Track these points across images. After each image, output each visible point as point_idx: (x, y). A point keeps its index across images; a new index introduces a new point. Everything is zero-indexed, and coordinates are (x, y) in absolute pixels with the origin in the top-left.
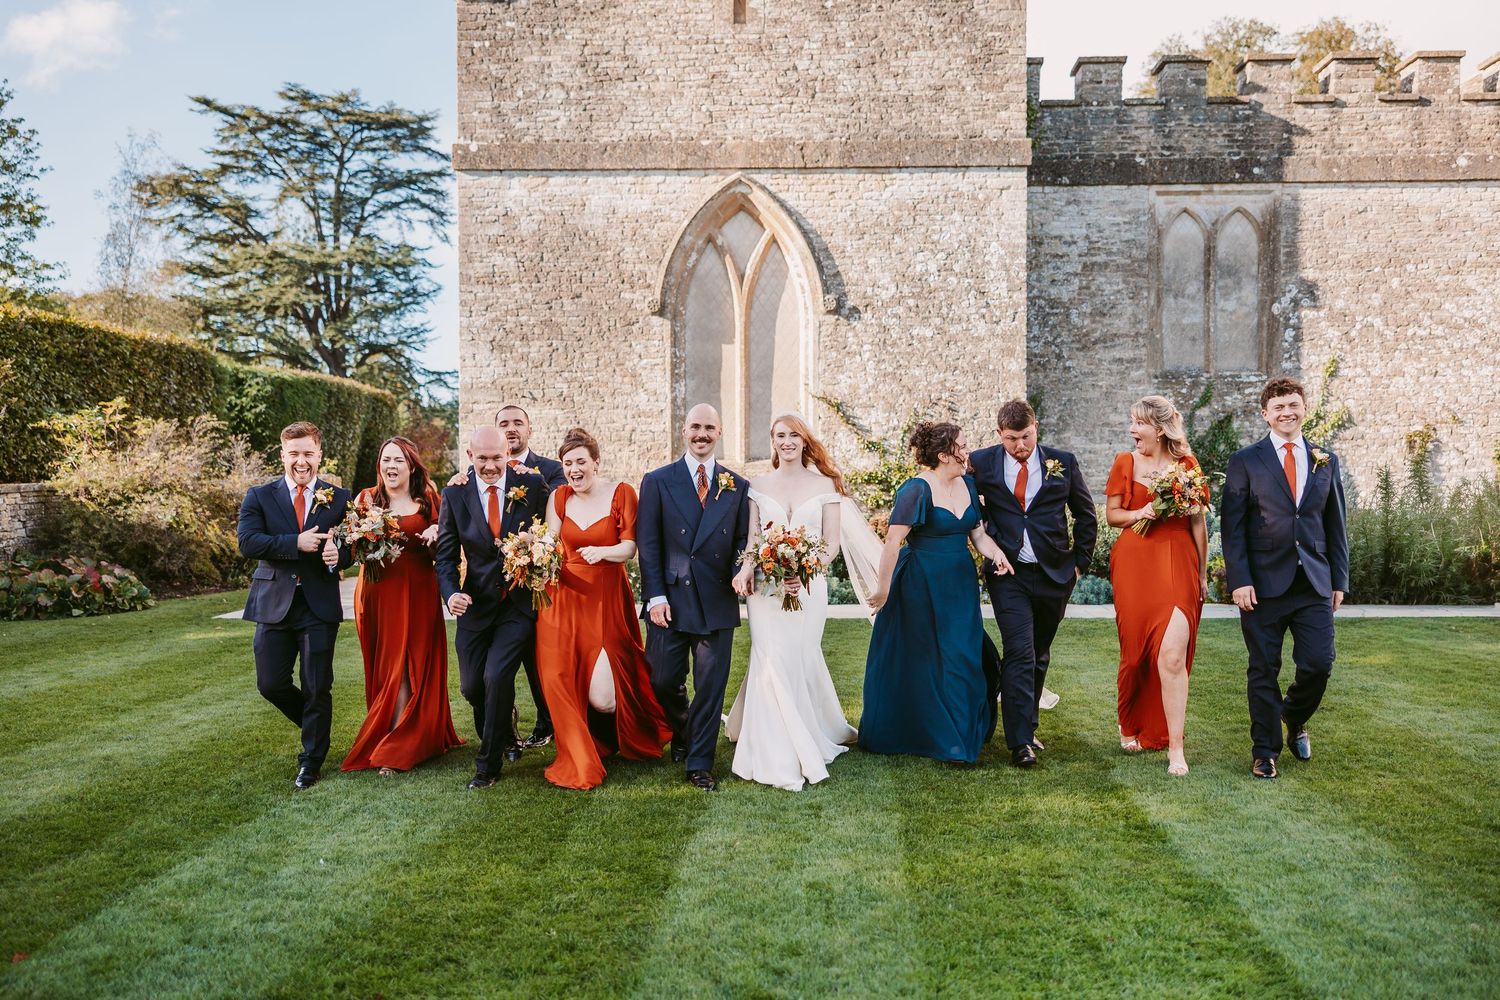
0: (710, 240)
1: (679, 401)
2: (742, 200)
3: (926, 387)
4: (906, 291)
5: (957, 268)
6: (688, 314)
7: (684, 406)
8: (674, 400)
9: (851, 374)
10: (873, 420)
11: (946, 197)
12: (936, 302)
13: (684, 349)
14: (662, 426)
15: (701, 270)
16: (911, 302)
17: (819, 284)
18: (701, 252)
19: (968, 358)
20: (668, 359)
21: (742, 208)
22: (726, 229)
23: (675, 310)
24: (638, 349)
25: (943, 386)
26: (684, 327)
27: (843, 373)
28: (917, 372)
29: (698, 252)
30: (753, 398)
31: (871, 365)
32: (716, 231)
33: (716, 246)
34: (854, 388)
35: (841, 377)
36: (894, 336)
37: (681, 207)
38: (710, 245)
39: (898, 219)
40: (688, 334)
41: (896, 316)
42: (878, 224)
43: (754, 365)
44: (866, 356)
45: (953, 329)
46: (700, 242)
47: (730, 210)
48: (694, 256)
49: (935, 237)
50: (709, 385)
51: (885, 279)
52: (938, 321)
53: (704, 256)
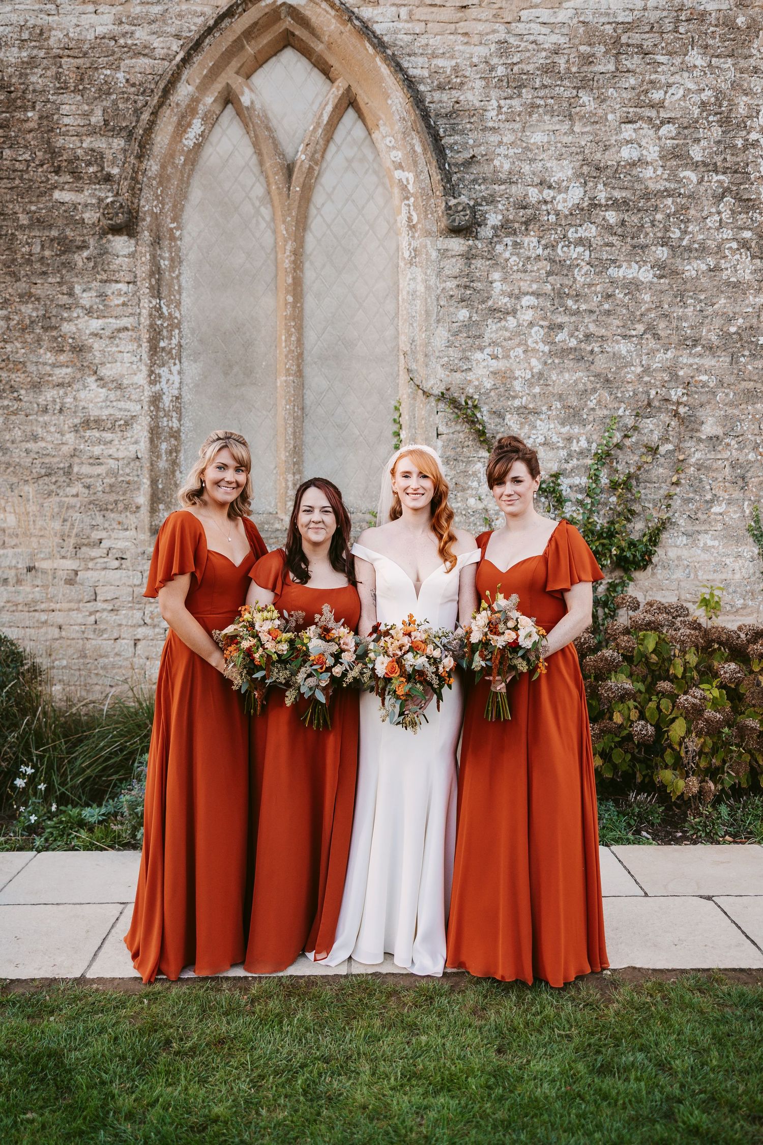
0: (229, 99)
1: (167, 401)
2: (288, 23)
3: (640, 377)
4: (602, 196)
5: (697, 153)
6: (187, 239)
7: (179, 410)
8: (156, 400)
9: (499, 351)
10: (541, 439)
11: (677, 20)
12: (659, 216)
13: (178, 305)
14: (133, 448)
15: (212, 155)
16: (612, 217)
17: (437, 177)
18: (211, 121)
19: (718, 322)
20: (145, 321)
21: (287, 41)
22: (259, 78)
23: (158, 226)
24: (86, 299)
25: (674, 377)
26: (177, 261)
27: (481, 349)
28: (623, 347)
29: (205, 119)
30: (310, 397)
31: (537, 333)
32: (240, 80)
33: (241, 112)
34: (504, 378)
35: (478, 355)
36: (580, 279)
37: (172, 30)
38: (230, 110)
39: (588, 60)
40: (187, 276)
41: (580, 242)
42: (548, 69)
43: (311, 336)
44: (527, 316)
45: (692, 268)
46: (209, 100)
47: (265, 39)
48: (197, 126)
49: (657, 95)
50: (226, 374)
51: (562, 171)
52: (662, 253)
53: (217, 130)
